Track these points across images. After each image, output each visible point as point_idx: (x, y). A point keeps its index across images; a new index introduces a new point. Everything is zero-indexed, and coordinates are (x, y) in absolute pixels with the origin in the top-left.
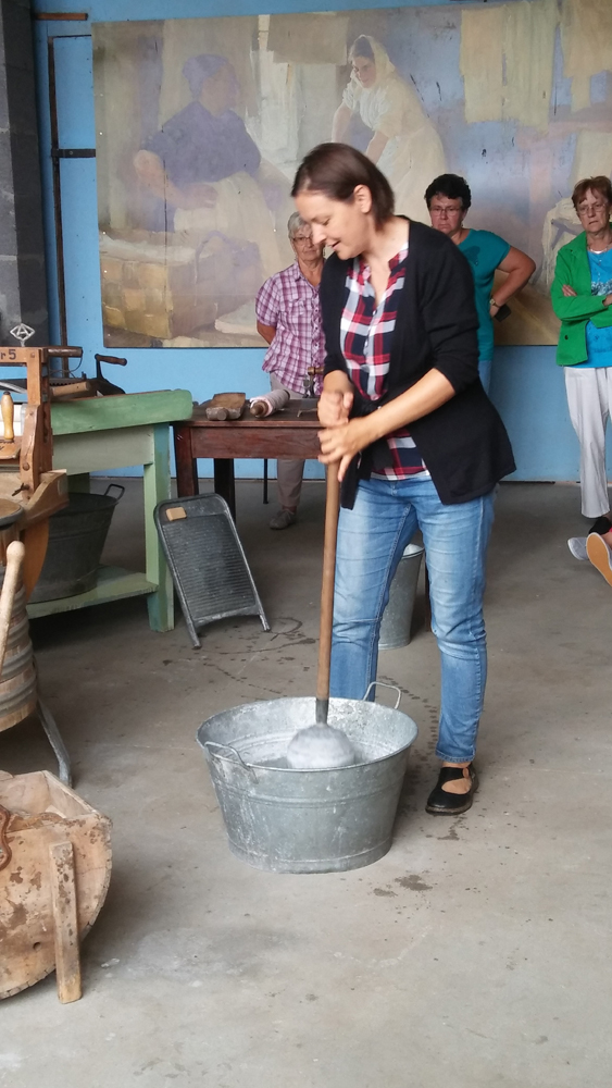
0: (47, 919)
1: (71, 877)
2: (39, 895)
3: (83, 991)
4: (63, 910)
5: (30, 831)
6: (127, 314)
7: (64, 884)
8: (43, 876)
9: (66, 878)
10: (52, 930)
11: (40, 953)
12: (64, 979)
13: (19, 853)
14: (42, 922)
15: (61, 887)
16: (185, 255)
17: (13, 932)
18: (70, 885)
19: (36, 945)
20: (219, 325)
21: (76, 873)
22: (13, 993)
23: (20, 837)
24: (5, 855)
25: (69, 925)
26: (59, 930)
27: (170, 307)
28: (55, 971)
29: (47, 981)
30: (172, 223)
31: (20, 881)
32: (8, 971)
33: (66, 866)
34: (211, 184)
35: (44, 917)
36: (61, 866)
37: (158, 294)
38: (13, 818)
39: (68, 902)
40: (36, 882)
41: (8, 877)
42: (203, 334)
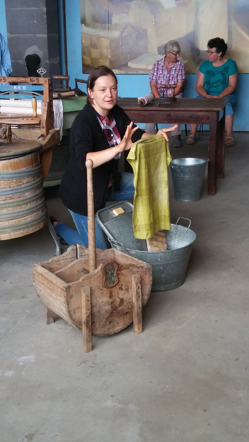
0: (131, 303)
1: (140, 288)
2: (128, 295)
3: (143, 330)
4: (137, 300)
5: (126, 271)
6: (92, 59)
7: (138, 290)
8: (129, 288)
9: (139, 288)
10: (132, 307)
11: (128, 316)
12: (137, 325)
13: (122, 279)
14: (129, 304)
15: (137, 291)
16: (116, 34)
17: (120, 308)
18: (140, 290)
19: (127, 313)
20: (130, 64)
21: (142, 286)
22: (119, 331)
23: (122, 273)
24: (118, 280)
25: (139, 305)
26: (136, 307)
27: (110, 56)
28: (133, 322)
29: (129, 327)
30: (111, 20)
31: (122, 289)
32: (118, 323)
33: (139, 284)
34: (128, 3)
35: (130, 303)
36: (137, 283)
37: (105, 51)
38: (120, 266)
39: (139, 297)
40: (127, 290)
41: (118, 288)
42: (123, 68)
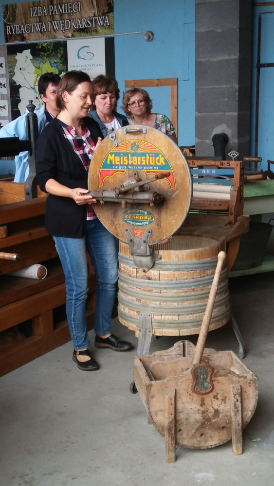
1: (240, 400)
2: (225, 406)
3: (243, 451)
4: (235, 414)
5: (222, 378)
7: (236, 403)
8: (227, 398)
9: (237, 400)
10: (230, 422)
11: (225, 431)
12: (235, 444)
13: (218, 387)
17: (214, 421)
18: (239, 404)
19: (223, 427)
22: (213, 447)
23: (218, 380)
24: (211, 387)
25: (238, 421)
26: (233, 423)
28: (231, 440)
29: (228, 444)
31: (217, 399)
33: (238, 396)
35: (227, 416)
36: (235, 395)
38: (215, 371)
39: (238, 411)
40: (224, 400)
41: (212, 397)
